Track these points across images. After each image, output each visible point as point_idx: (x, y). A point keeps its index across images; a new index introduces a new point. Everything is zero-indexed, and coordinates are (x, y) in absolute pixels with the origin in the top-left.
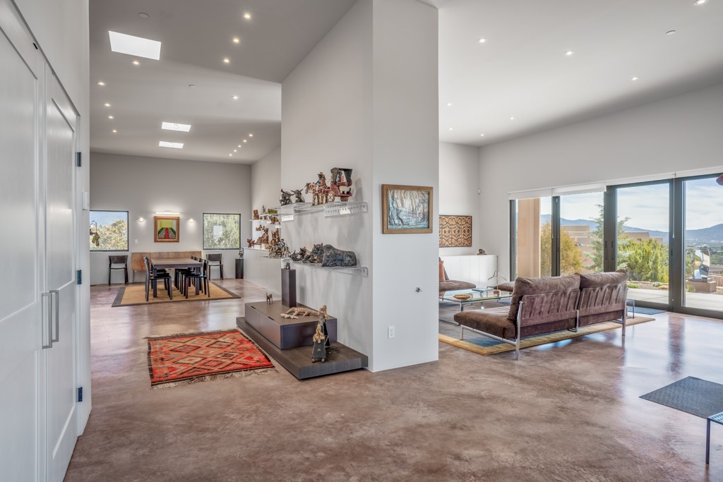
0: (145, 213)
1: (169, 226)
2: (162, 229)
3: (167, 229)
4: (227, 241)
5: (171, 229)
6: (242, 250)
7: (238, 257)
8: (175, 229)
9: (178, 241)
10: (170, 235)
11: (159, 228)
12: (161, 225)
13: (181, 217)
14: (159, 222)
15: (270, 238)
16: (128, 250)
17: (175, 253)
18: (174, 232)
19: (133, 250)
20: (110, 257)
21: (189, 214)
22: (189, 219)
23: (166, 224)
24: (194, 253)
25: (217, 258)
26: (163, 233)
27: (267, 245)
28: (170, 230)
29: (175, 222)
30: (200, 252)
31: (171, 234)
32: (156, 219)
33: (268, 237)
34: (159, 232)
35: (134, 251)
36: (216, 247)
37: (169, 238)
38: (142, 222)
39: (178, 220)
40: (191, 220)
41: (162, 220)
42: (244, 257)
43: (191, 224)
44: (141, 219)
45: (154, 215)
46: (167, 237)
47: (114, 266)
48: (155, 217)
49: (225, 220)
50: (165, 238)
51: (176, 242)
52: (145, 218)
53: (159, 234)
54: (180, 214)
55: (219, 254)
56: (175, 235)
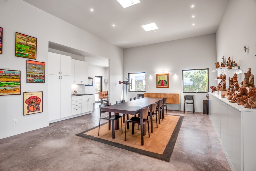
0: (151, 72)
2: (160, 80)
3: (162, 80)
5: (165, 80)
8: (166, 80)
9: (168, 87)
11: (159, 80)
12: (159, 78)
13: (170, 73)
14: (158, 77)
15: (228, 85)
16: (145, 92)
18: (166, 82)
20: (138, 95)
21: (174, 72)
23: (162, 78)
24: (175, 94)
26: (161, 83)
28: (164, 81)
29: (166, 76)
30: (179, 94)
31: (164, 83)
32: (157, 75)
34: (159, 82)
36: (191, 91)
37: (163, 86)
38: (151, 77)
39: (168, 75)
40: (175, 75)
41: (160, 76)
43: (176, 77)
44: (151, 76)
46: (162, 85)
48: (157, 74)
50: (161, 86)
51: (167, 87)
52: (152, 75)
53: (158, 83)
54: (169, 71)
55: (193, 96)
56: (167, 84)
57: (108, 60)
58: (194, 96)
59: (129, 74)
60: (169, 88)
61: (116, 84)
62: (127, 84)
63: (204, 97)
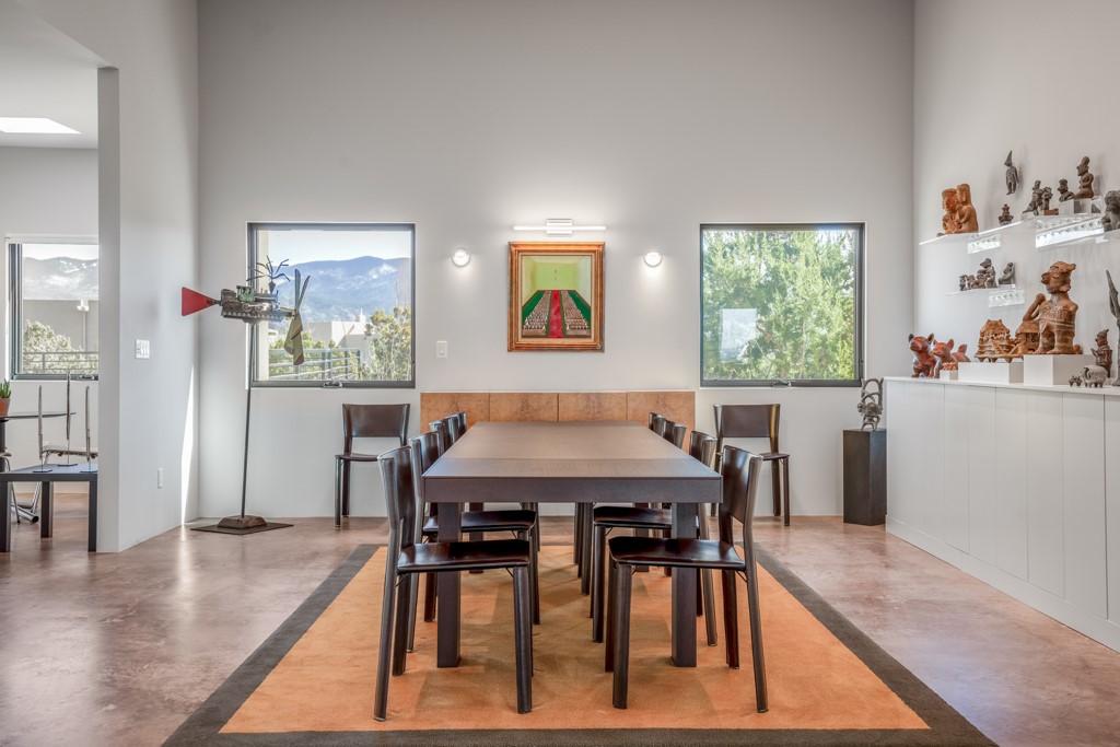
0: (469, 228)
1: (562, 285)
2: (539, 295)
3: (556, 295)
4: (788, 350)
5: (573, 294)
6: (872, 388)
7: (857, 422)
8: (587, 295)
9: (598, 348)
10: (568, 321)
11: (526, 294)
12: (533, 278)
13: (612, 243)
14: (525, 264)
16: (411, 385)
17: (588, 396)
18: (584, 309)
19: (430, 382)
20: (349, 412)
21: (646, 230)
22: (642, 253)
23: (550, 275)
24: (662, 398)
25: (761, 421)
26: (543, 312)
27: (1074, 365)
28: (568, 302)
29: (586, 265)
30: (690, 397)
31: (571, 316)
32: (515, 253)
33: (1069, 316)
34: (527, 309)
35: (430, 390)
36: (742, 375)
37: (562, 335)
38: (463, 266)
39: (599, 254)
40: (653, 257)
41: (537, 259)
42: (891, 421)
43: (653, 272)
44: (461, 257)
45: (505, 239)
46: (555, 329)
47: (361, 446)
48: (511, 244)
49: (783, 266)
50: (548, 335)
51: (593, 349)
52: (473, 250)
53: (525, 314)
54: (609, 228)
55: (769, 407)
56: (589, 320)
57: (92, 77)
58: (778, 407)
59: (252, 227)
60: (602, 350)
61: (151, 312)
62: (252, 317)
63: (844, 410)
